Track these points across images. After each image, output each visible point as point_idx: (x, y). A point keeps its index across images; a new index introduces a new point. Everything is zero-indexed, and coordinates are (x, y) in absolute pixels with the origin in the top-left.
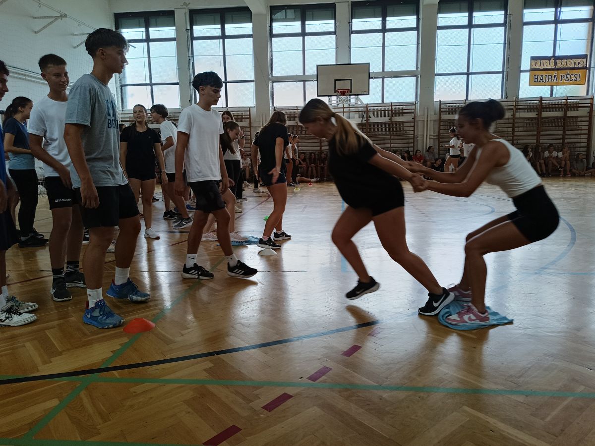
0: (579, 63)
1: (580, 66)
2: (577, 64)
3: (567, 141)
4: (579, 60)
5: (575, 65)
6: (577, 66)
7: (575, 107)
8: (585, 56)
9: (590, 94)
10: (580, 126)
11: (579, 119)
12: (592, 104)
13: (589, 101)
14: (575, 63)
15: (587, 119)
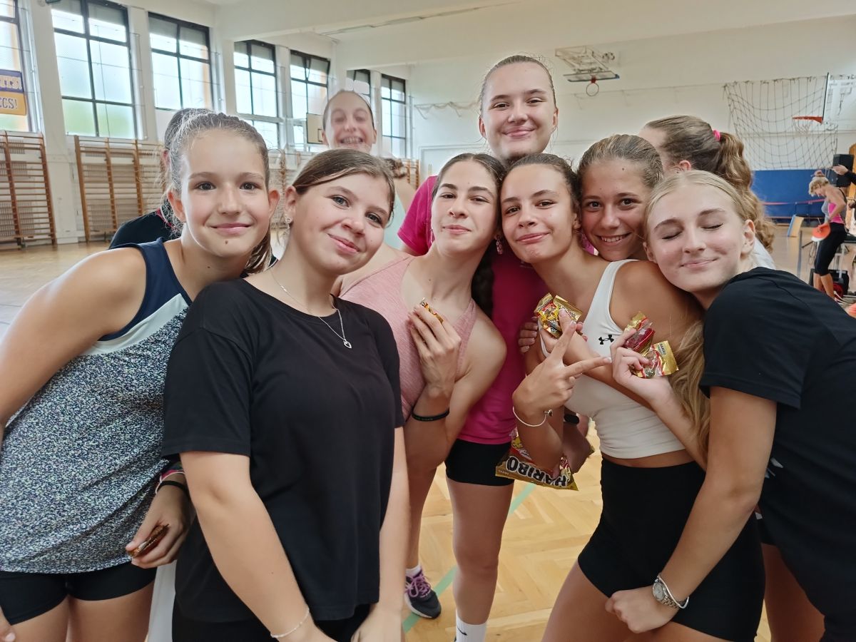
0: (11, 83)
1: (15, 87)
2: (8, 83)
3: (18, 198)
4: (9, 79)
5: (6, 84)
6: (9, 86)
7: (21, 148)
8: (20, 75)
9: (34, 130)
10: (30, 176)
11: (29, 166)
12: (42, 145)
13: (37, 141)
14: (5, 81)
15: (40, 167)
